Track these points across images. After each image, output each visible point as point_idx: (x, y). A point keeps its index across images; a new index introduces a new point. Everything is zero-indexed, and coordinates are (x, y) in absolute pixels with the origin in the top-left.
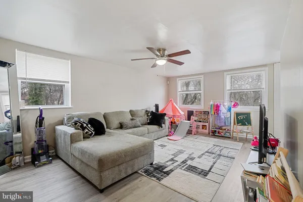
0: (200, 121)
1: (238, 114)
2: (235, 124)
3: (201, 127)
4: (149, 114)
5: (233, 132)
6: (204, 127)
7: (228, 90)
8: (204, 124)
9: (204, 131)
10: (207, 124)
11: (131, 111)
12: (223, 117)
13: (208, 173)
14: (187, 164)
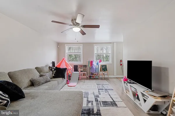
0: (82, 71)
1: (102, 66)
2: (101, 71)
3: (82, 75)
4: (53, 70)
5: (100, 75)
6: (84, 75)
7: (95, 53)
8: (84, 73)
9: (84, 76)
10: (86, 73)
11: (36, 68)
12: (94, 68)
13: (115, 103)
14: (100, 101)
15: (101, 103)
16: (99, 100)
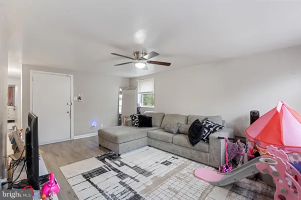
13: (86, 178)
14: (110, 170)
15: (106, 169)
16: (112, 171)
